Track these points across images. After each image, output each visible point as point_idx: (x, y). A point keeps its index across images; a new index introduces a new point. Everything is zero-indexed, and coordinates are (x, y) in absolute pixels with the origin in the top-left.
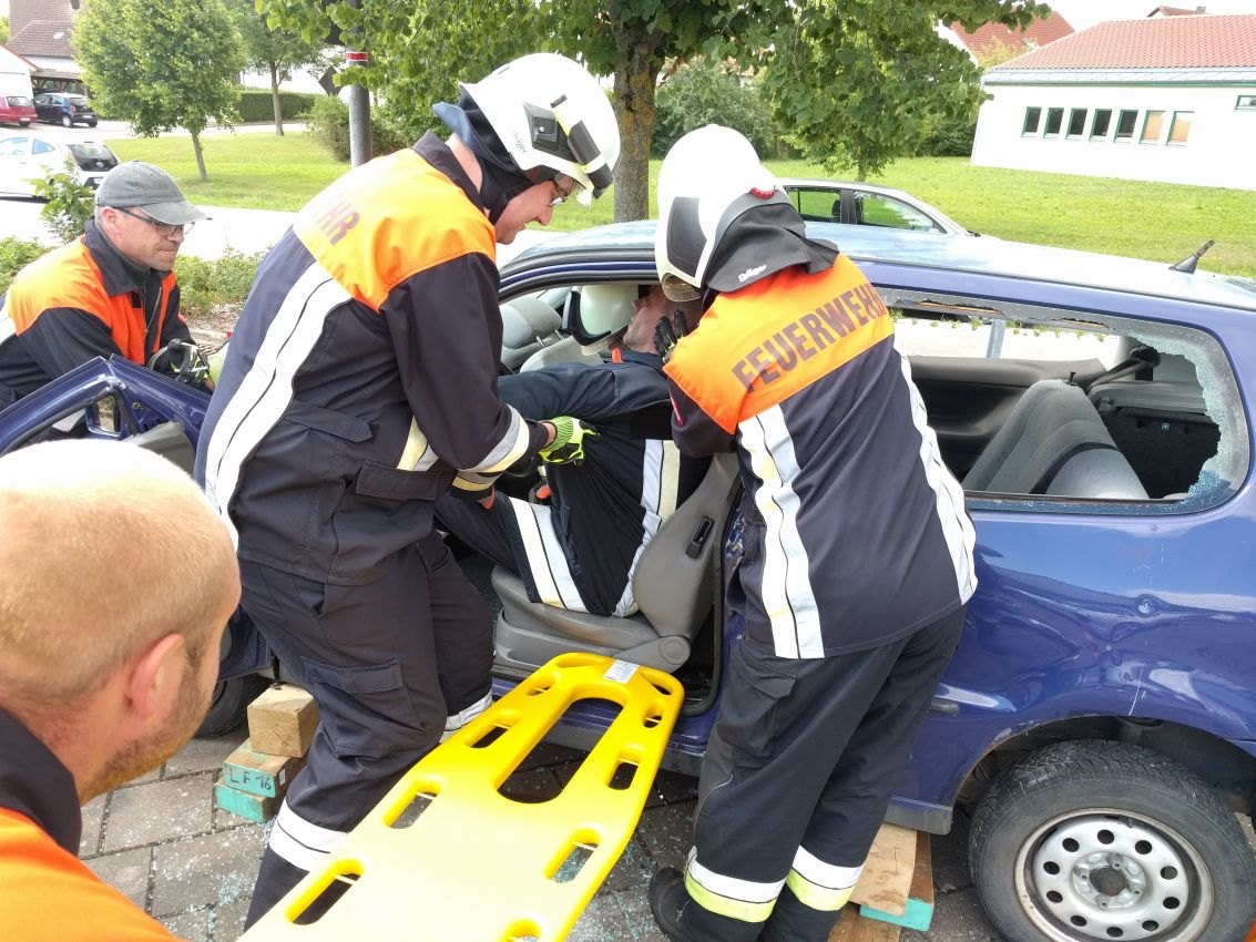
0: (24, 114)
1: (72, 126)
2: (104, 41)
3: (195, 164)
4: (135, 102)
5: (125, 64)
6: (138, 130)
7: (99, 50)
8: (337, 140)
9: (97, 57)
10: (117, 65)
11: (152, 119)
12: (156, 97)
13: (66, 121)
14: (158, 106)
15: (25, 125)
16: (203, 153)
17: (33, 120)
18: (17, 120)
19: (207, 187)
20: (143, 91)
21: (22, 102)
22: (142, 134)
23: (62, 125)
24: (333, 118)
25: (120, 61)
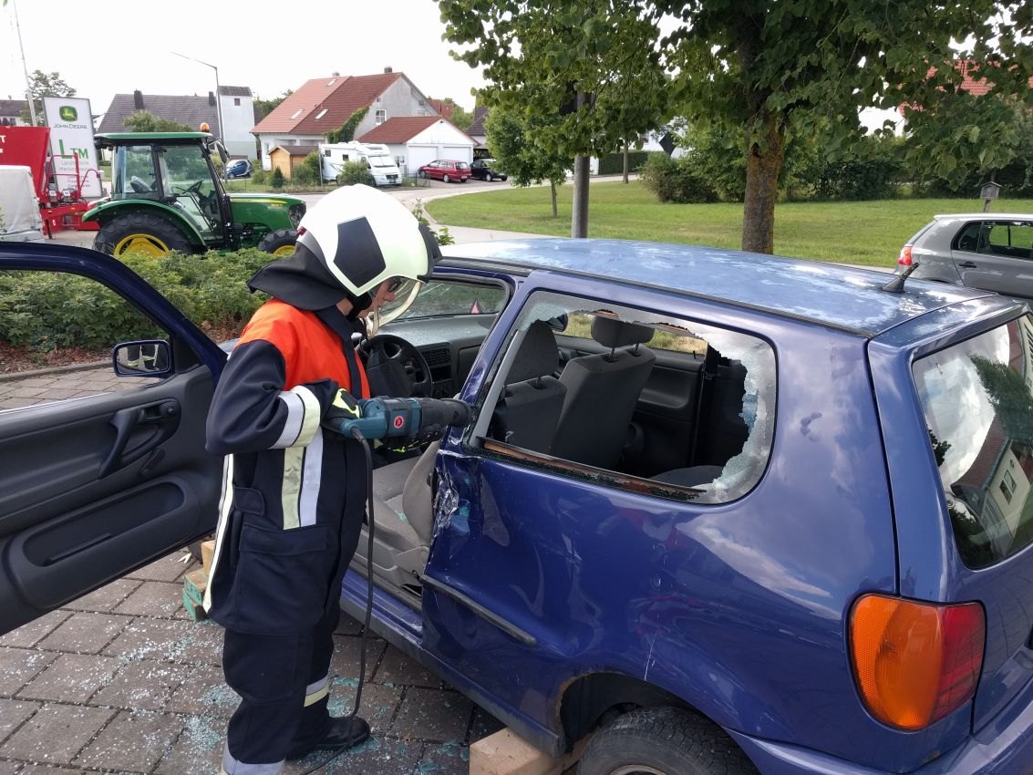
0: (464, 173)
1: (491, 181)
2: (504, 123)
3: (551, 206)
4: (518, 162)
5: (515, 136)
6: (517, 182)
7: (499, 128)
8: (661, 186)
9: (498, 133)
10: (510, 137)
11: (526, 173)
12: (532, 158)
13: (488, 178)
14: (532, 166)
15: (463, 181)
16: (557, 197)
17: (469, 177)
18: (459, 178)
19: (555, 223)
20: (524, 155)
21: (464, 166)
22: (520, 185)
23: (486, 180)
24: (659, 169)
25: (510, 135)
